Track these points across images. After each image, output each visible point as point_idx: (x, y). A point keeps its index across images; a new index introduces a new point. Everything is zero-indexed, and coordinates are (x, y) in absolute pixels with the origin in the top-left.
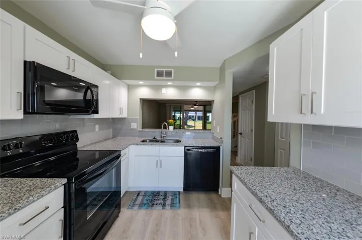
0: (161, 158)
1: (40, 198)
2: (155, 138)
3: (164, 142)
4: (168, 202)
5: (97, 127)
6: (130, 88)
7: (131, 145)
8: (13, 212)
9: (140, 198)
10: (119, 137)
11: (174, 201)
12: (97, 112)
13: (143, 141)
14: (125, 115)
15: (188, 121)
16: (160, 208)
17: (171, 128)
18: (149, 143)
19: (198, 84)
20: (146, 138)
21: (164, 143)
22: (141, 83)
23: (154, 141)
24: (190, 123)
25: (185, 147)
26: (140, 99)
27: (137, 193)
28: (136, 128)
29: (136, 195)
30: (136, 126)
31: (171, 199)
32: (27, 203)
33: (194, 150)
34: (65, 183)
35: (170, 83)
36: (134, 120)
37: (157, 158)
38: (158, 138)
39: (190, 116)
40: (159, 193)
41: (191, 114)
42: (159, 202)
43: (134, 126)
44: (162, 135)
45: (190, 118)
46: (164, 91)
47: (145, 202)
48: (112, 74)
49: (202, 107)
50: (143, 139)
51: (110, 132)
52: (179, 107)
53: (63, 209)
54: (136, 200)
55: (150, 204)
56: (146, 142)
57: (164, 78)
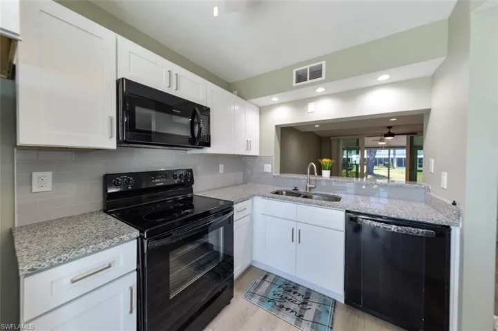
0: (300, 226)
1: (97, 252)
2: (296, 189)
3: (310, 197)
4: (309, 315)
5: (221, 167)
6: (262, 111)
7: (255, 195)
8: (56, 262)
9: (266, 285)
10: (250, 184)
11: (320, 318)
12: (208, 145)
13: (277, 193)
14: (255, 151)
15: (375, 167)
16: (291, 318)
17: (326, 173)
18: (287, 197)
19: (384, 77)
20: (282, 189)
21: (309, 200)
22: (275, 99)
23: (294, 193)
24: (380, 171)
25: (347, 211)
26: (276, 126)
27: (265, 274)
28: (270, 171)
29: (262, 277)
30: (271, 168)
31: (317, 310)
32: (78, 255)
33: (369, 222)
34: (135, 236)
35: (320, 90)
36: (268, 160)
37: (293, 225)
38: (301, 190)
39: (380, 159)
40: (297, 289)
41: (382, 154)
42: (292, 306)
43: (268, 168)
44: (309, 186)
45: (380, 162)
46: (311, 107)
47: (271, 296)
48: (238, 95)
49: (405, 136)
50: (277, 189)
51: (239, 176)
52: (355, 141)
53: (136, 273)
54: (259, 286)
55: (278, 304)
56: (282, 194)
57: (309, 81)
